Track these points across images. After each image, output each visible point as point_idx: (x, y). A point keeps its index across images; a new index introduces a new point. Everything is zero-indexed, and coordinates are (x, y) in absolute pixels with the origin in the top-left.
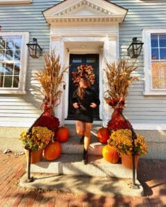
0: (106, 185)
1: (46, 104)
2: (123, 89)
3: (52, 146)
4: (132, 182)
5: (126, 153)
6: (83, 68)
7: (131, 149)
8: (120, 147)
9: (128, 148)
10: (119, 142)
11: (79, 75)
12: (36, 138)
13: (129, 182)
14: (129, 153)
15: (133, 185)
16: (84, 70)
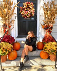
0: (39, 69)
1: (5, 29)
2: (53, 19)
3: (13, 52)
4: (55, 66)
5: (53, 54)
6: (27, 4)
7: (56, 51)
8: (50, 51)
9: (54, 51)
10: (50, 48)
11: (24, 9)
12: (4, 48)
13: (53, 66)
14: (55, 53)
15: (55, 67)
16: (28, 6)
